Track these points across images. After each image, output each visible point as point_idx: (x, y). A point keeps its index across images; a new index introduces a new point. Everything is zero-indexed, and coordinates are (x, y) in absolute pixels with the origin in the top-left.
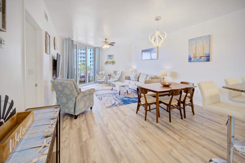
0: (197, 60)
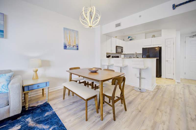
0: (71, 48)
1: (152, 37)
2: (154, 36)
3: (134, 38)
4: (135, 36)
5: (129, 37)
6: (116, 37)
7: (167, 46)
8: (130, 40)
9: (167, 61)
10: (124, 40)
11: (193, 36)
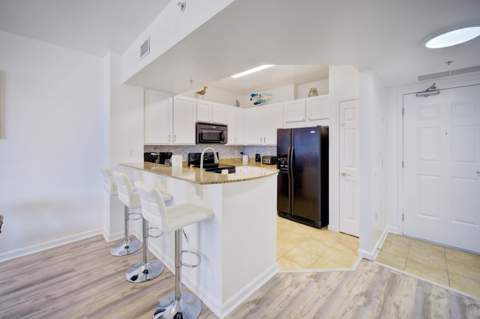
1: (309, 96)
2: (315, 92)
3: (265, 98)
4: (268, 92)
5: (253, 95)
6: (202, 93)
7: (343, 125)
8: (256, 104)
9: (344, 174)
10: (238, 105)
11: (427, 91)
